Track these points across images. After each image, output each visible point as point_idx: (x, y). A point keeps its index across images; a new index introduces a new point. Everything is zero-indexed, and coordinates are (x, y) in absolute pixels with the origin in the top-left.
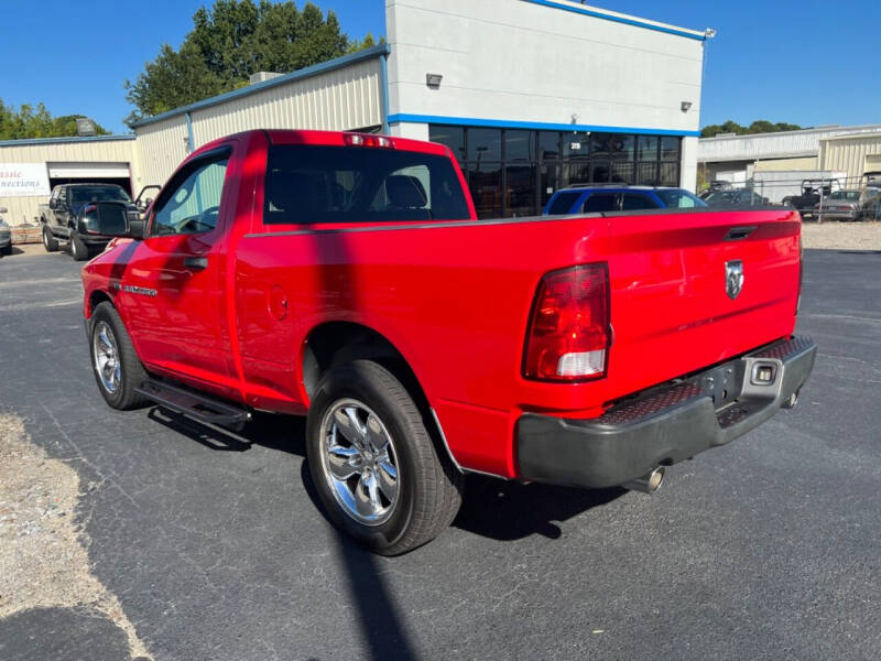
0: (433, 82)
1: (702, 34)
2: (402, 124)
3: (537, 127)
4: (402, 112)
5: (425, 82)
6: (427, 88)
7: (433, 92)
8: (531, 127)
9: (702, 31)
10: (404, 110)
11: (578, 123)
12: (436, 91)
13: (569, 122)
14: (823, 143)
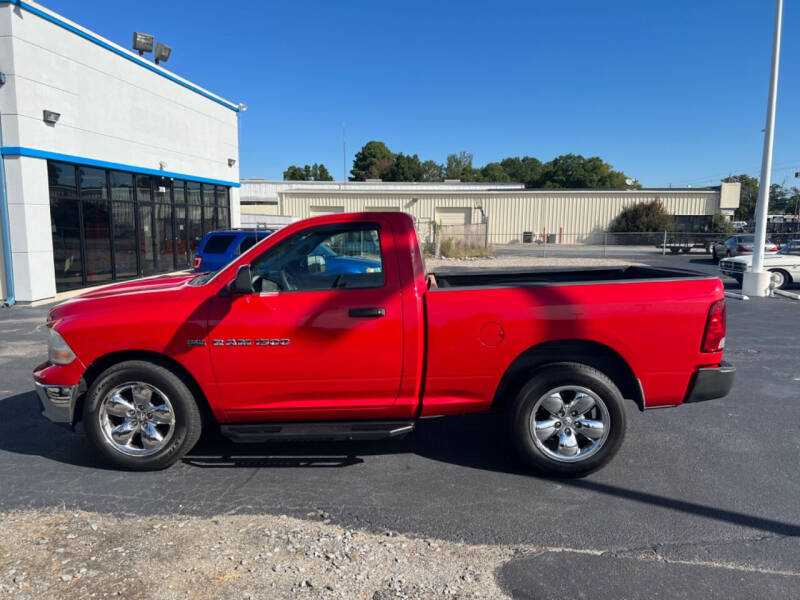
0: (50, 118)
1: (237, 107)
2: (22, 158)
3: (135, 171)
4: (21, 146)
5: (42, 118)
6: (44, 124)
7: (49, 128)
8: (130, 170)
9: (236, 104)
10: (23, 144)
11: (164, 169)
12: (51, 128)
13: (157, 168)
14: (280, 194)
